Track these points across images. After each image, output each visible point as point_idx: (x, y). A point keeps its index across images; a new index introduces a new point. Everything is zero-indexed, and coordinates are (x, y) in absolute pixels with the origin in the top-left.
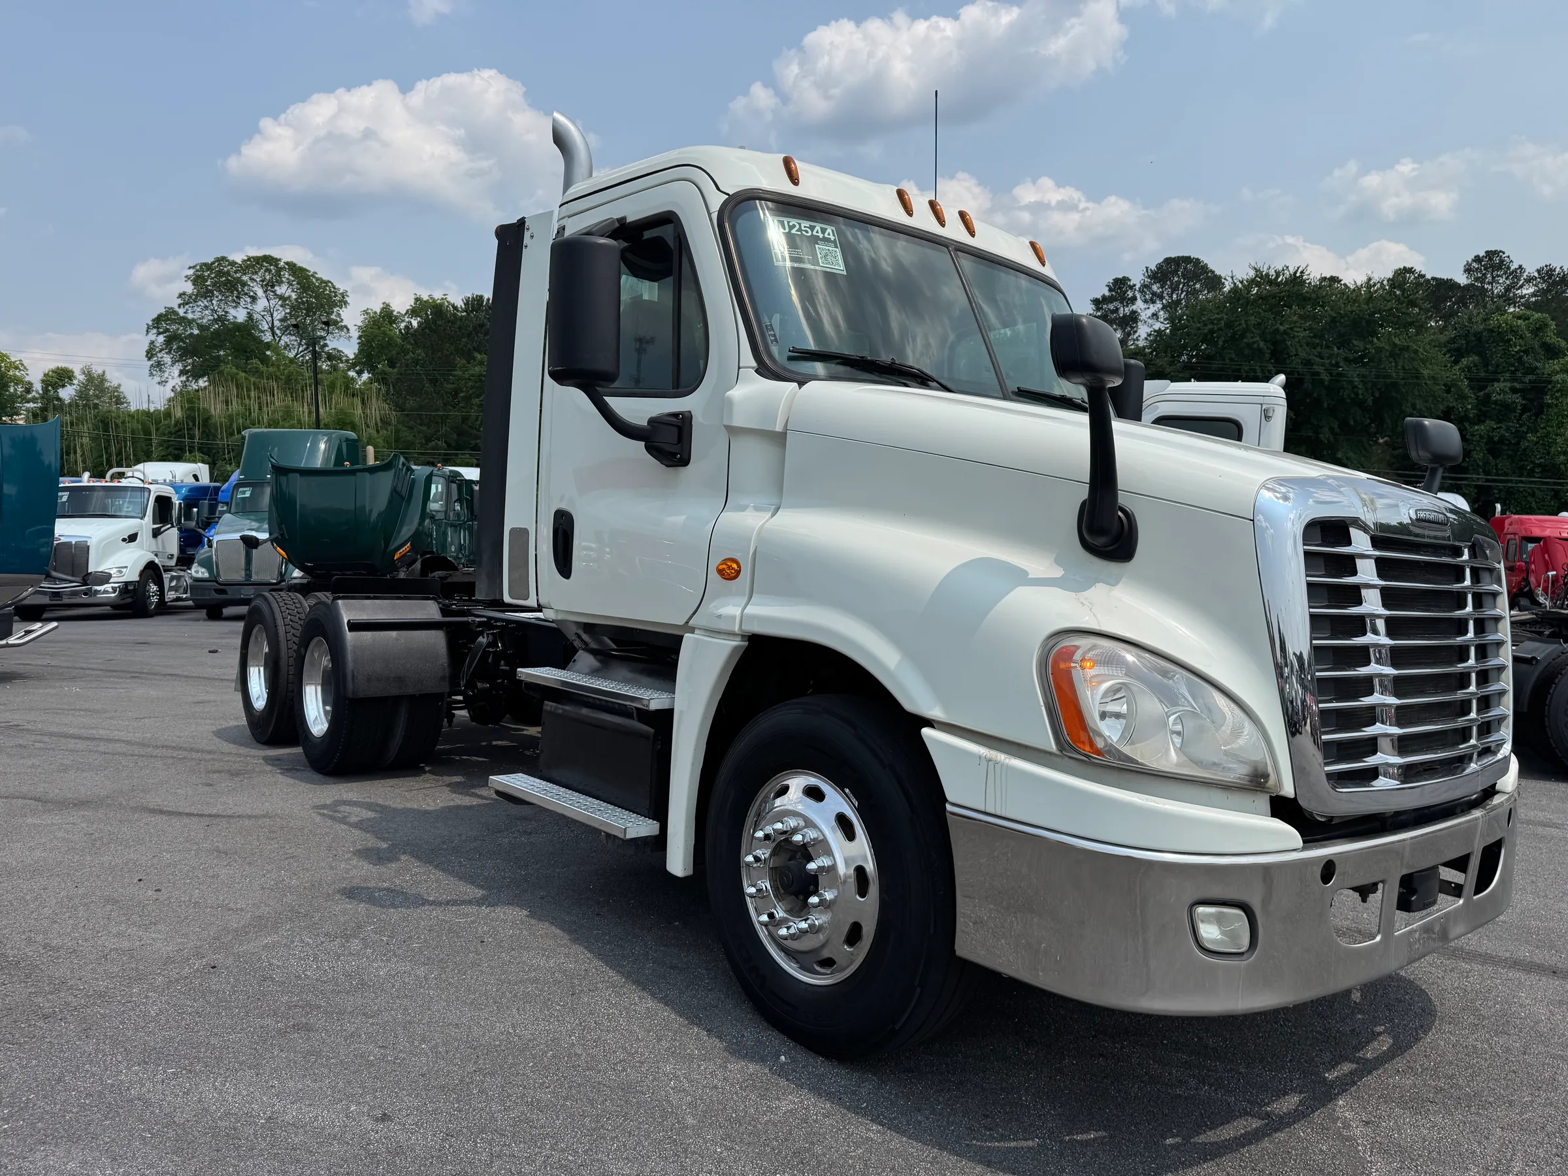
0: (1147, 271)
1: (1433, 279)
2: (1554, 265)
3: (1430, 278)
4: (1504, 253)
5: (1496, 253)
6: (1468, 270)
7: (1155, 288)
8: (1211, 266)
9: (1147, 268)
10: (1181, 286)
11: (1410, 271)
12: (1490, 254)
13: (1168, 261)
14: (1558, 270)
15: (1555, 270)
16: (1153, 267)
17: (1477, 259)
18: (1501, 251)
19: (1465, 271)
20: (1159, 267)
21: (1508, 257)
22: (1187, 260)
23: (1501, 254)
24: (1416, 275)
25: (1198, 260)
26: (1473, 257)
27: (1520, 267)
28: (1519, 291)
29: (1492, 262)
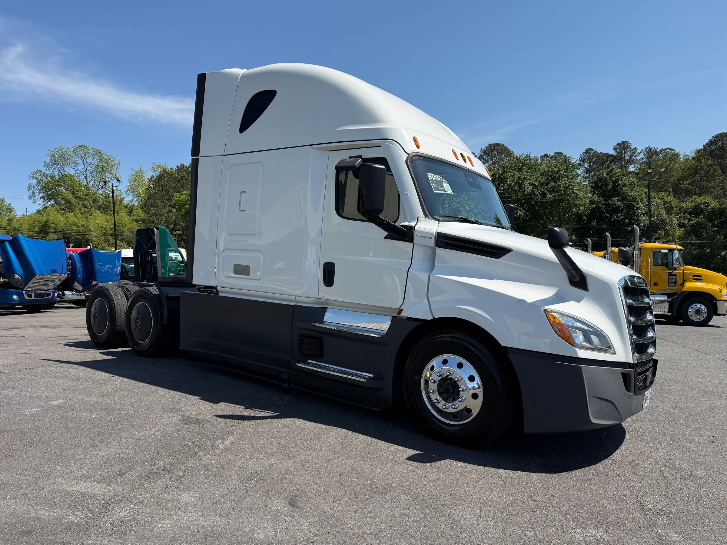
0: (481, 150)
1: (601, 153)
2: (651, 147)
3: (599, 152)
4: (629, 142)
5: (626, 142)
6: (615, 149)
7: (485, 157)
8: (509, 147)
9: (481, 148)
10: (496, 156)
11: (591, 149)
12: (623, 142)
13: (490, 145)
14: (653, 148)
15: (652, 149)
16: (484, 148)
17: (618, 144)
18: (627, 141)
19: (614, 149)
20: (487, 148)
21: (630, 144)
22: (498, 145)
23: (628, 142)
24: (594, 151)
25: (503, 145)
26: (617, 144)
27: (635, 148)
28: (635, 158)
29: (623, 146)
